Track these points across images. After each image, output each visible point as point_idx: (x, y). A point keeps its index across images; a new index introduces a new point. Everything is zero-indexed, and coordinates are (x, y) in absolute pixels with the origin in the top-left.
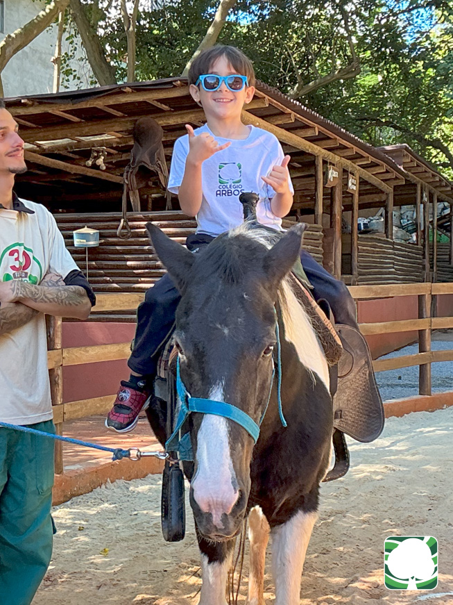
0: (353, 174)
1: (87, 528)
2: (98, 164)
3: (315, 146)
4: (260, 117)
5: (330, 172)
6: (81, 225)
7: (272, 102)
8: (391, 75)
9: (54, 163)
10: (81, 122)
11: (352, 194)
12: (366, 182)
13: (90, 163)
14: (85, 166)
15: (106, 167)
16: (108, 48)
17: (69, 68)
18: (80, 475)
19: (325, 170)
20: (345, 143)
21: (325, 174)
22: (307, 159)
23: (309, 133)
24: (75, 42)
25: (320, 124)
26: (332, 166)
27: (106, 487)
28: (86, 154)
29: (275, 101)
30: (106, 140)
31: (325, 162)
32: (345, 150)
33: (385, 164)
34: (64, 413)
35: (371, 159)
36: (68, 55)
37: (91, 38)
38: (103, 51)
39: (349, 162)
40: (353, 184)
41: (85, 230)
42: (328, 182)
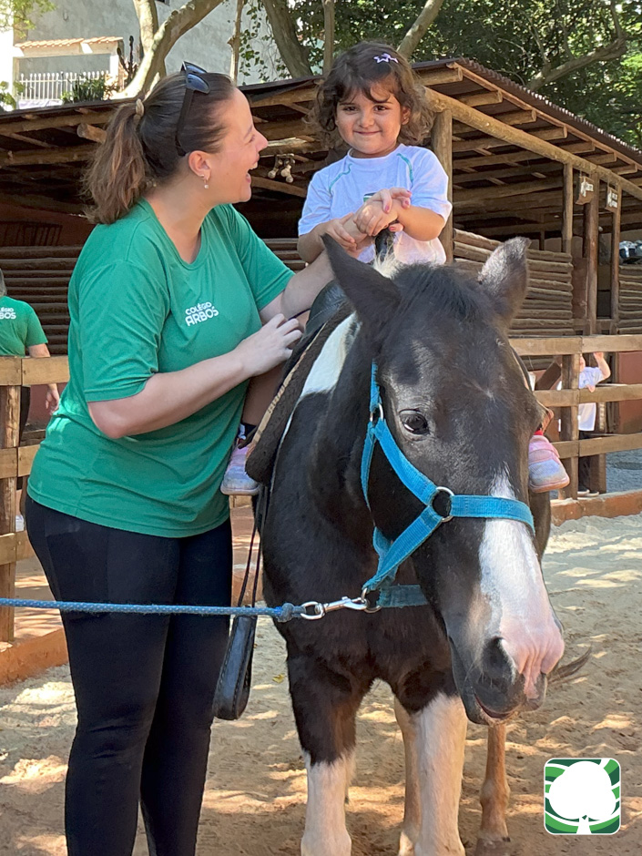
0: (614, 188)
1: (261, 646)
2: (283, 176)
3: (564, 152)
4: (490, 115)
5: (583, 184)
7: (507, 96)
10: (262, 123)
11: (613, 214)
12: (632, 196)
13: (273, 173)
14: (267, 178)
15: (294, 178)
16: (300, 23)
17: (250, 50)
19: (575, 182)
20: (602, 146)
21: (576, 187)
22: (555, 168)
23: (556, 135)
24: (258, 17)
25: (570, 122)
26: (585, 177)
28: (268, 162)
29: (510, 95)
30: (294, 144)
31: (576, 172)
32: (601, 157)
35: (638, 167)
36: (249, 34)
38: (294, 28)
39: (609, 171)
40: (613, 200)
42: (580, 198)
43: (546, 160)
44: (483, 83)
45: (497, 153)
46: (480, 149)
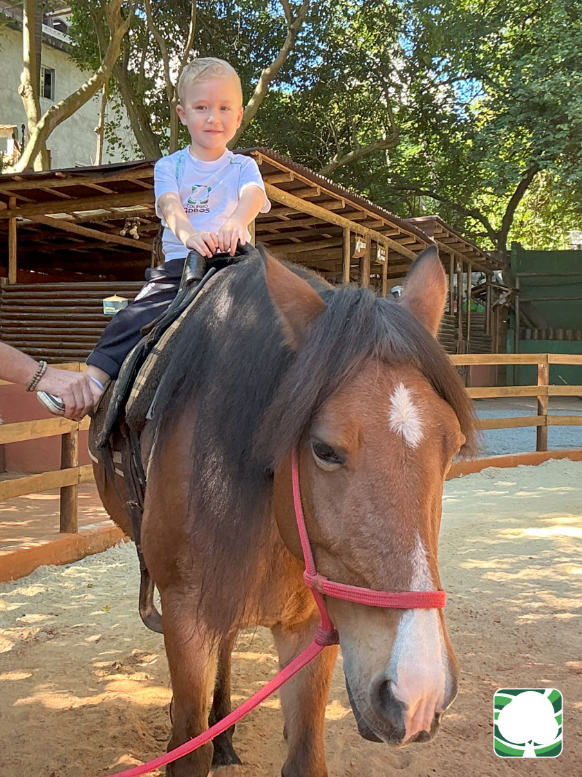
0: (383, 246)
1: (96, 586)
2: (132, 234)
3: (342, 218)
4: (285, 191)
5: (358, 243)
6: (111, 293)
7: (297, 176)
8: (430, 145)
9: (90, 232)
10: (113, 194)
11: (381, 266)
12: (396, 252)
13: (124, 232)
14: (119, 235)
15: (140, 236)
16: (153, 117)
17: (114, 136)
18: (94, 535)
19: (352, 241)
20: (372, 215)
21: (353, 245)
22: (337, 231)
23: (336, 206)
24: (121, 111)
25: (349, 197)
26: (359, 238)
27: (119, 547)
28: (120, 223)
29: (300, 176)
30: (139, 210)
31: (352, 234)
32: (372, 223)
33: (415, 236)
34: (80, 475)
35: (401, 230)
36: (113, 124)
37: (136, 108)
38: (149, 120)
39: (378, 233)
40: (382, 255)
41: (114, 299)
42: (356, 253)
43: (330, 225)
44: (279, 166)
45: (294, 219)
46: (280, 216)
